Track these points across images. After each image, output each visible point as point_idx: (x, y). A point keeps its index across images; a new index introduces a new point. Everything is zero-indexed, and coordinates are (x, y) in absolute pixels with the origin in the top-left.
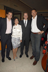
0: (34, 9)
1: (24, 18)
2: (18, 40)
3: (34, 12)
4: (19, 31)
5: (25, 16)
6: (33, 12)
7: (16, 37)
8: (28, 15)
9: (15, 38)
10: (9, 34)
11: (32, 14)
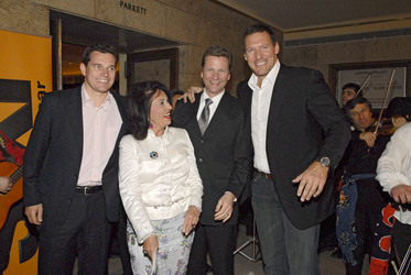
3: (258, 44)
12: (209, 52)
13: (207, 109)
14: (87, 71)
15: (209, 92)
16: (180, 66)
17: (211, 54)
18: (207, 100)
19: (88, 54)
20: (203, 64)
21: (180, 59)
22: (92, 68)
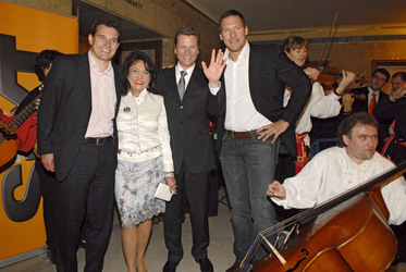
0: (234, 13)
1: (176, 61)
2: (150, 172)
3: (231, 25)
4: (151, 124)
5: (181, 51)
6: (231, 27)
7: (140, 158)
8: (199, 43)
9: (136, 165)
10: (101, 140)
11: (226, 36)
12: (180, 32)
13: (182, 80)
14: (94, 41)
15: (183, 65)
16: (164, 55)
17: (182, 33)
18: (182, 73)
19: (95, 27)
20: (176, 42)
21: (164, 50)
22: (97, 38)
